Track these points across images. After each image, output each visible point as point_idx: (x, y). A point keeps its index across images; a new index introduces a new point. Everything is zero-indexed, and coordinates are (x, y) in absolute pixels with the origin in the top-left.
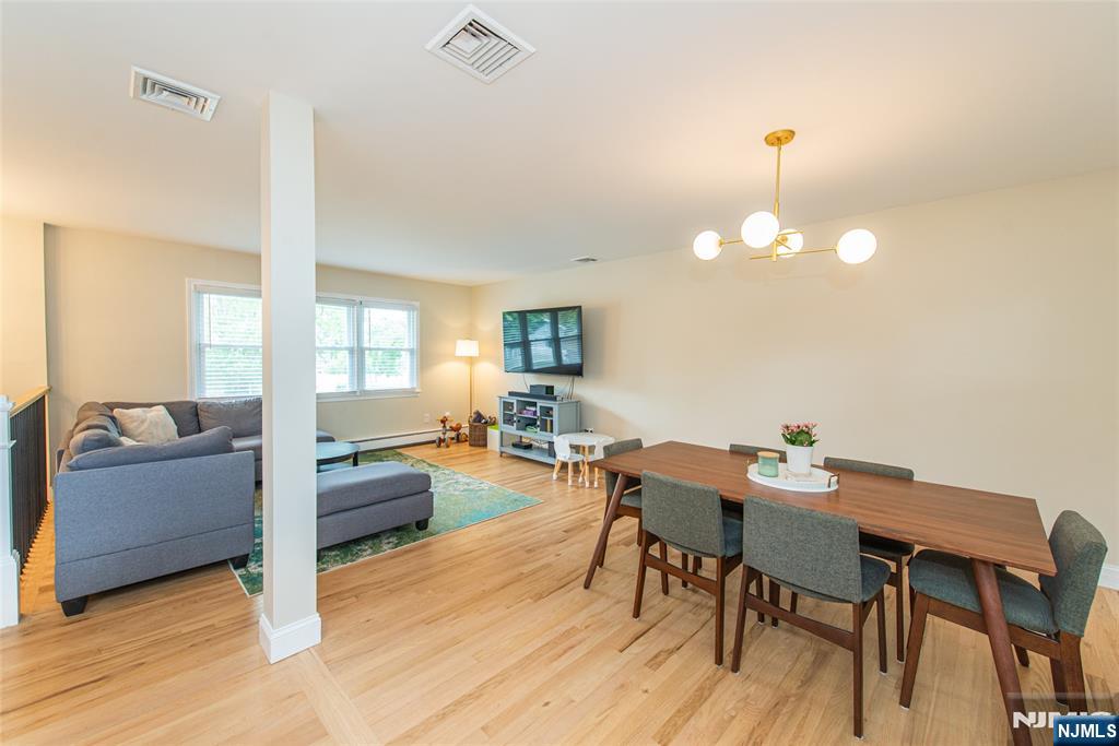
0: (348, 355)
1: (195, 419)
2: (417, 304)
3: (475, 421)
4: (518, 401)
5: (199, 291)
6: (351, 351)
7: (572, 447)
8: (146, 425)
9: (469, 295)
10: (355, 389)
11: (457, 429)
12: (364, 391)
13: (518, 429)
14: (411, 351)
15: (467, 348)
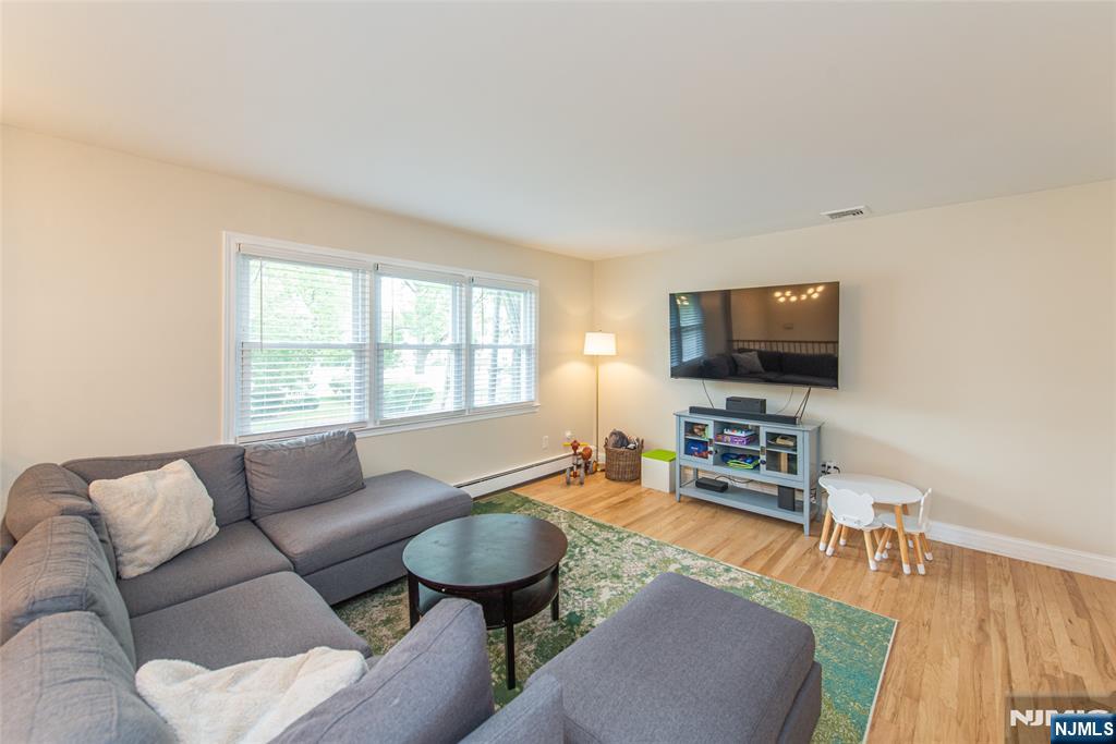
0: (453, 356)
1: (241, 477)
2: (536, 283)
3: (615, 445)
4: (715, 422)
5: (245, 255)
6: (457, 349)
7: (876, 506)
8: (157, 506)
9: (590, 272)
10: (463, 406)
11: (587, 456)
12: (474, 409)
13: (715, 464)
14: (528, 349)
15: (599, 344)
